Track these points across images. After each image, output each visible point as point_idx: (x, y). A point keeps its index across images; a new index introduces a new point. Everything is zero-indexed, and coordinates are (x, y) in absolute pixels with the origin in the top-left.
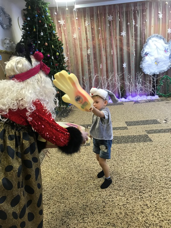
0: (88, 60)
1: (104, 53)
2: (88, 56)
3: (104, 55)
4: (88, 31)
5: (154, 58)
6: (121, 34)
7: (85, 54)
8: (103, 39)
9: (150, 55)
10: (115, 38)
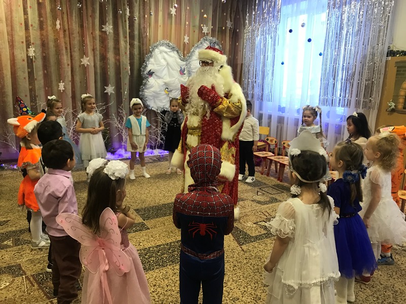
0: (29, 70)
1: (67, 60)
2: (30, 61)
3: (68, 65)
4: (30, 7)
5: (164, 82)
6: (103, 28)
7: (20, 55)
8: (65, 31)
9: (156, 75)
10: (92, 33)
